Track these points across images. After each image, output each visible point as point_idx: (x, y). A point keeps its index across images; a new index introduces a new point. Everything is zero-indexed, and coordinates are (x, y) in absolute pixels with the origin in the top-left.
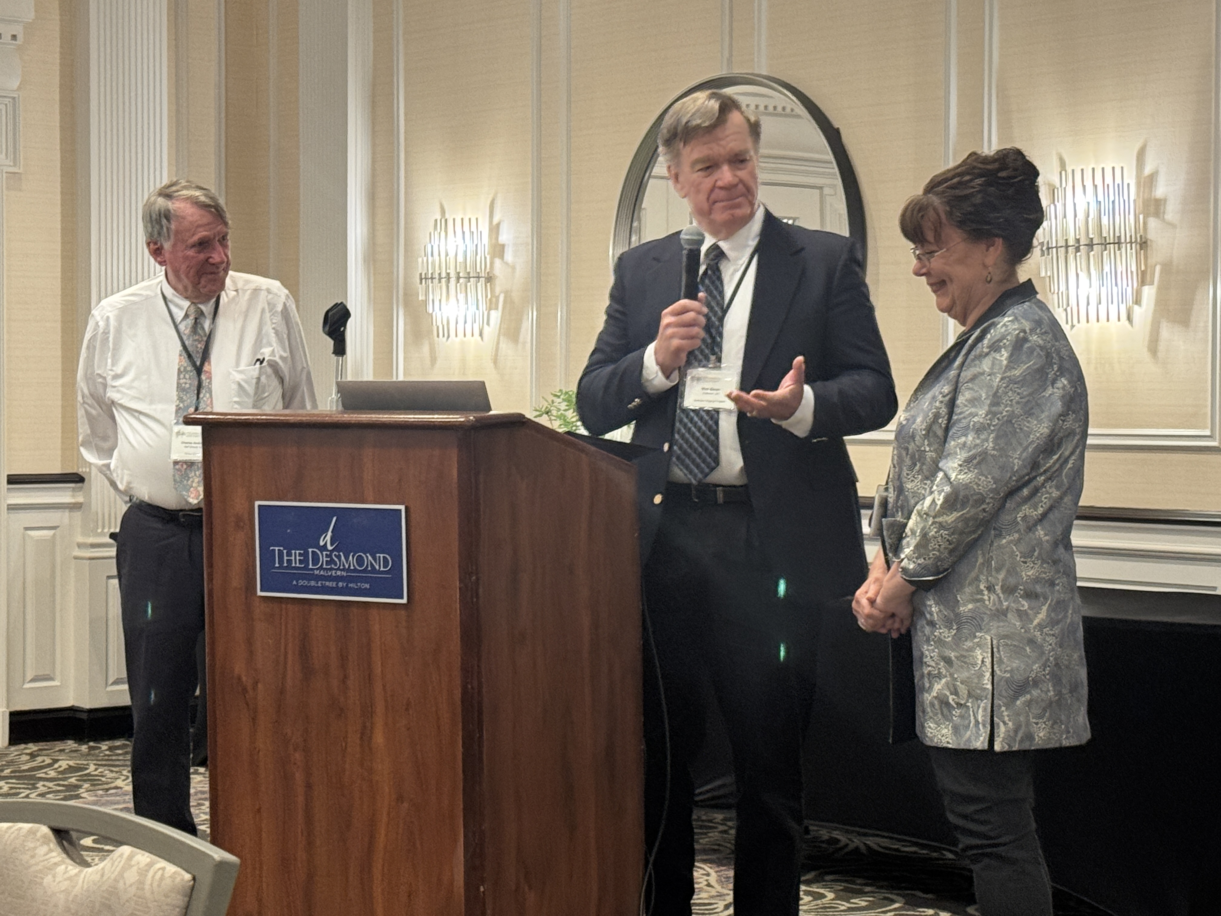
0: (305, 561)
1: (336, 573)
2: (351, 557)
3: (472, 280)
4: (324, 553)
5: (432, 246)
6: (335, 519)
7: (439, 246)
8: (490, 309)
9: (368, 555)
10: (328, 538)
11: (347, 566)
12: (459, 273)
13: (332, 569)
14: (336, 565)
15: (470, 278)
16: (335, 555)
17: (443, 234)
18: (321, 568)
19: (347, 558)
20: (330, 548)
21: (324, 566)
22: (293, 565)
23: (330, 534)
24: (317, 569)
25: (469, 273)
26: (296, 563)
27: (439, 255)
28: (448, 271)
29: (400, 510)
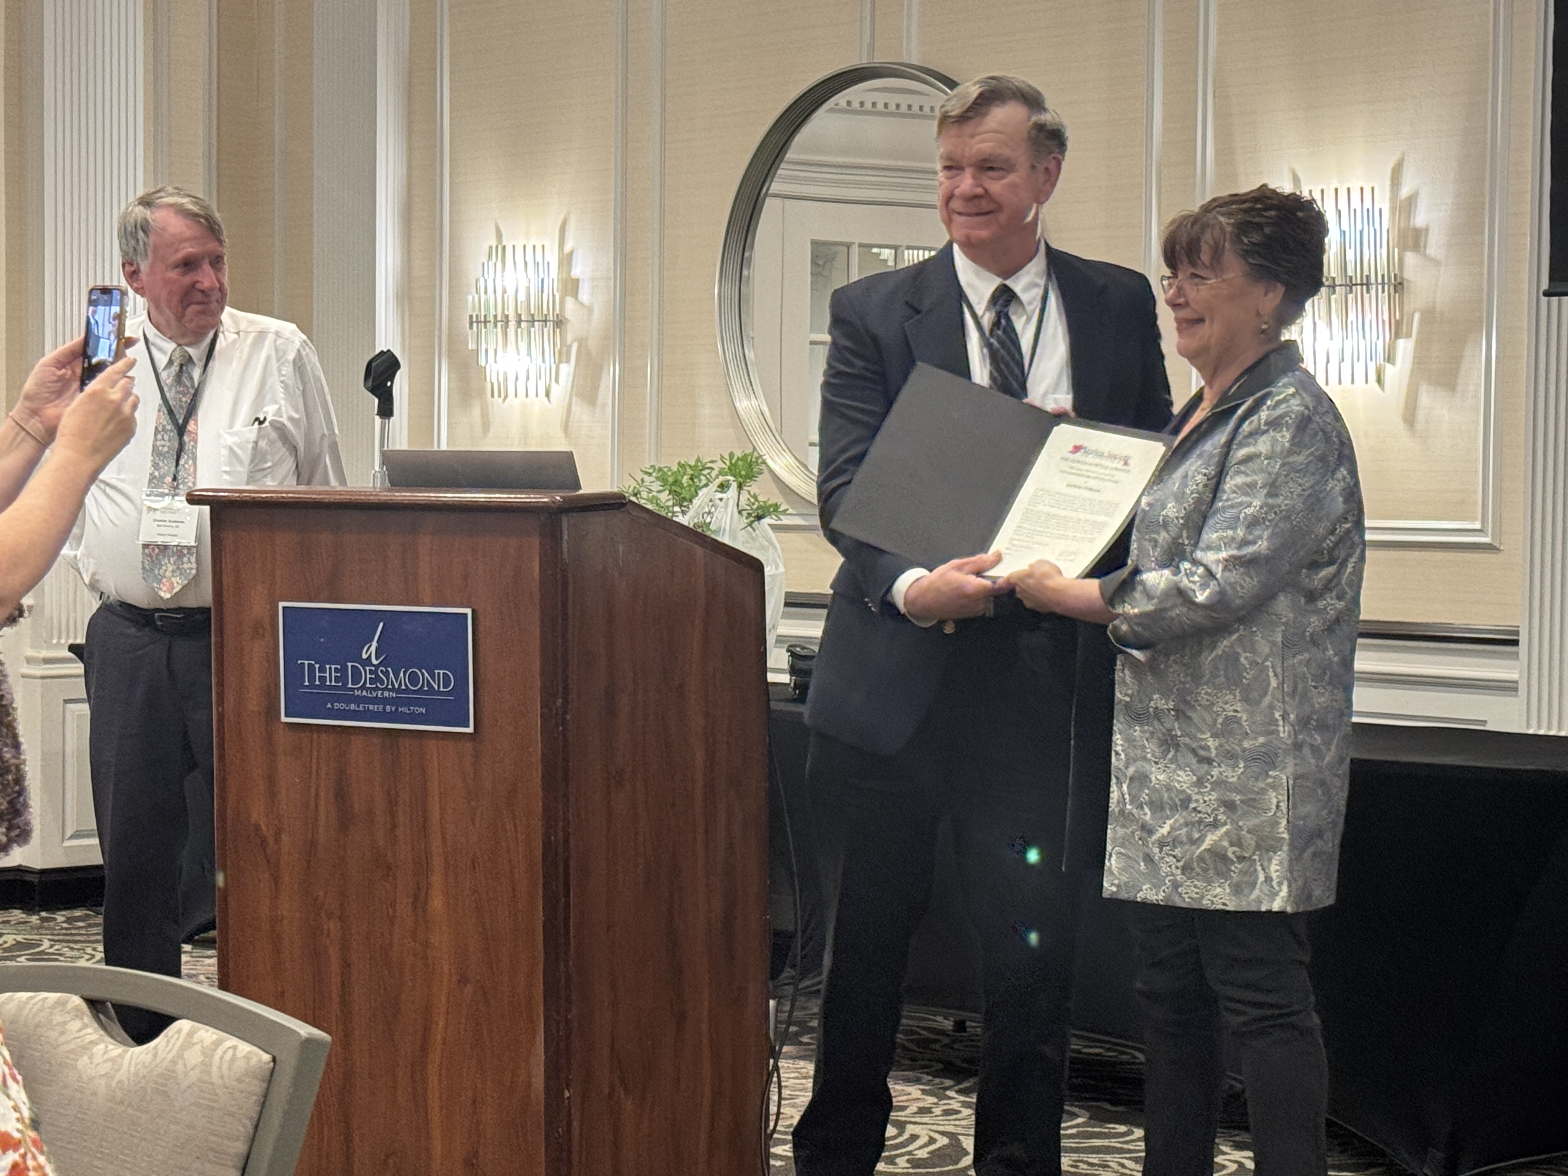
0: (343, 678)
1: (382, 694)
2: (402, 674)
3: (536, 324)
4: (368, 668)
5: (486, 281)
6: (381, 625)
7: (494, 280)
8: (560, 361)
9: (424, 671)
10: (373, 649)
11: (397, 686)
12: (520, 315)
13: (377, 688)
14: (382, 684)
15: (534, 321)
16: (382, 671)
17: (499, 264)
18: (363, 687)
19: (397, 676)
20: (375, 662)
21: (368, 685)
22: (328, 683)
23: (374, 644)
24: (358, 689)
25: (533, 316)
26: (331, 681)
27: (495, 292)
28: (506, 313)
29: (465, 615)
